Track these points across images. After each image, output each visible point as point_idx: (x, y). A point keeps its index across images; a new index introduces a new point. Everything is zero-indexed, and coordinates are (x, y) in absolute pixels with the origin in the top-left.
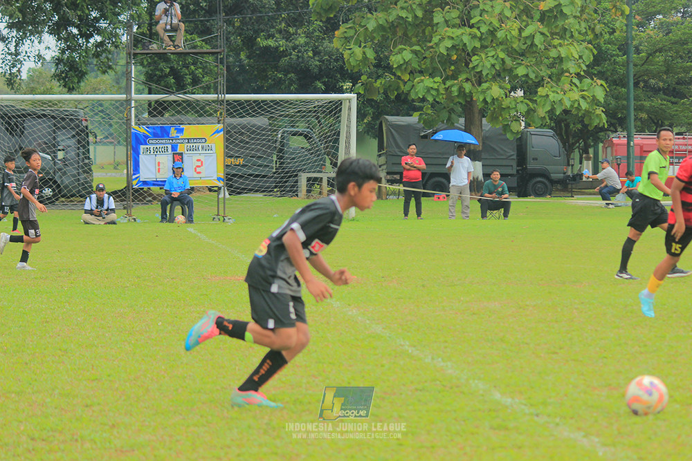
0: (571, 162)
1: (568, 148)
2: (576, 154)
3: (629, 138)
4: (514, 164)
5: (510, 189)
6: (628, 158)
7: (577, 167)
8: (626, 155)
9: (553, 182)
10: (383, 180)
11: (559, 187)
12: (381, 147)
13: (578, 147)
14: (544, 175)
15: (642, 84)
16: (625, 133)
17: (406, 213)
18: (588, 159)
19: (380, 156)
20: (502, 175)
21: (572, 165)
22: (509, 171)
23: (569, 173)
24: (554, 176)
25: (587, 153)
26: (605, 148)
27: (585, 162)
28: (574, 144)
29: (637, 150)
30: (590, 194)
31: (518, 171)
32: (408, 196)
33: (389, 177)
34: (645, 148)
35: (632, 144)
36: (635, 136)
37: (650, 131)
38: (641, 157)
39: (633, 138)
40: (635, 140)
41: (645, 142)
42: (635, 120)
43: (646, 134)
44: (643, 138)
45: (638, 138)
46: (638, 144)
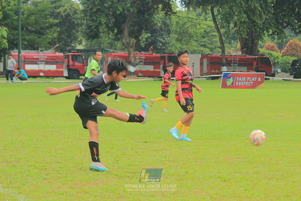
3: (19, 52)
6: (19, 61)
15: (25, 29)
16: (17, 50)
29: (23, 58)
34: (26, 57)
35: (20, 55)
36: (22, 52)
37: (29, 50)
38: (25, 61)
39: (21, 52)
40: (22, 53)
41: (26, 54)
42: (22, 45)
43: (27, 51)
44: (25, 53)
45: (23, 53)
46: (23, 56)
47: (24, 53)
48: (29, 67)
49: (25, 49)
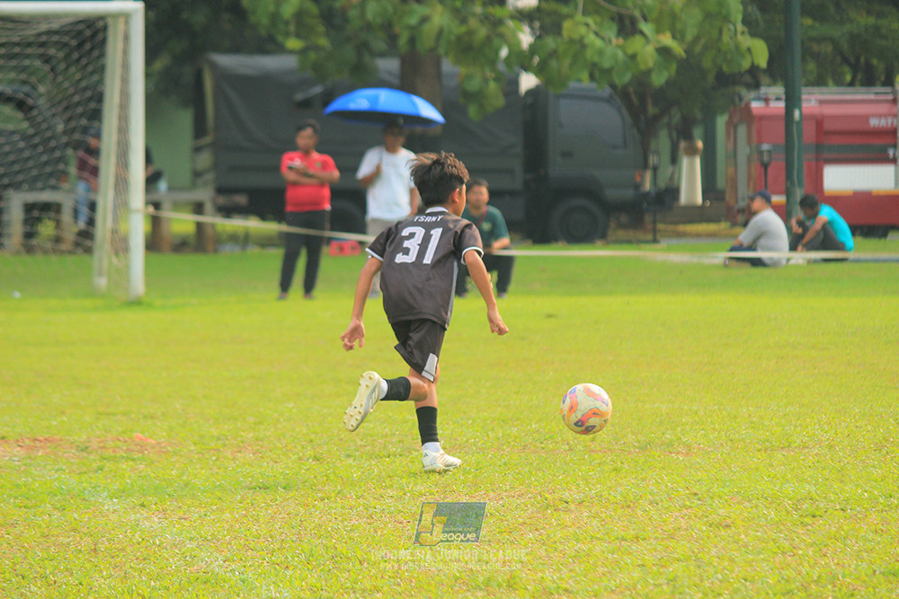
0: (652, 160)
1: (644, 127)
2: (663, 141)
3: (792, 100)
4: (517, 165)
5: (513, 227)
6: (789, 147)
7: (666, 171)
8: (782, 140)
9: (611, 208)
10: (209, 207)
11: (624, 218)
12: (200, 129)
13: (669, 125)
14: (591, 191)
16: (779, 90)
17: (285, 285)
18: (692, 151)
19: (197, 150)
20: (492, 193)
21: (655, 169)
22: (505, 183)
23: (647, 186)
24: (611, 194)
25: (689, 137)
26: (732, 127)
27: (685, 161)
28: (656, 118)
29: (809, 131)
30: (698, 235)
31: (526, 183)
32: (291, 246)
33: (222, 200)
34: (828, 126)
35: (797, 114)
36: (804, 97)
37: (839, 82)
38: (819, 148)
39: (800, 99)
40: (804, 105)
41: (830, 110)
42: (804, 60)
43: (831, 92)
44: (821, 102)
45: (812, 101)
46: (811, 117)
47: (813, 103)
48: (840, 178)
49: (820, 82)
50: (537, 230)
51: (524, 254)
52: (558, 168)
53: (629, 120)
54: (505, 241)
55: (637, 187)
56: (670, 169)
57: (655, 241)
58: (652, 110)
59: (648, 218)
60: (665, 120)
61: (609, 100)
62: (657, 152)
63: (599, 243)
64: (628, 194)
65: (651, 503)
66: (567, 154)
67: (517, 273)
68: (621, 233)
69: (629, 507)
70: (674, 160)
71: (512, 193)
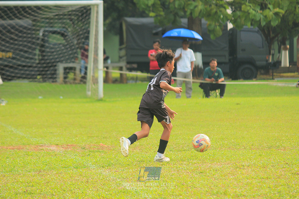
0: (272, 52)
1: (270, 41)
2: (276, 45)
4: (227, 54)
5: (225, 74)
7: (277, 56)
9: (258, 68)
10: (124, 68)
11: (262, 71)
12: (121, 42)
13: (278, 40)
14: (251, 62)
18: (285, 49)
19: (121, 49)
21: (273, 54)
22: (223, 60)
23: (270, 60)
24: (258, 63)
25: (284, 44)
27: (283, 52)
28: (273, 38)
31: (230, 60)
33: (129, 65)
50: (233, 75)
51: (229, 83)
52: (240, 55)
53: (264, 38)
54: (223, 79)
55: (267, 61)
56: (278, 55)
57: (273, 79)
58: (272, 35)
59: (271, 71)
60: (277, 38)
61: (258, 32)
62: (274, 49)
63: (254, 80)
64: (264, 63)
65: (272, 166)
66: (243, 50)
67: (227, 89)
68: (262, 76)
69: (265, 168)
70: (280, 52)
71: (225, 63)
